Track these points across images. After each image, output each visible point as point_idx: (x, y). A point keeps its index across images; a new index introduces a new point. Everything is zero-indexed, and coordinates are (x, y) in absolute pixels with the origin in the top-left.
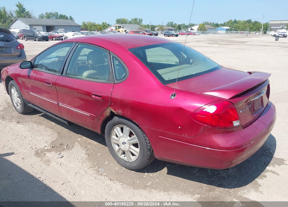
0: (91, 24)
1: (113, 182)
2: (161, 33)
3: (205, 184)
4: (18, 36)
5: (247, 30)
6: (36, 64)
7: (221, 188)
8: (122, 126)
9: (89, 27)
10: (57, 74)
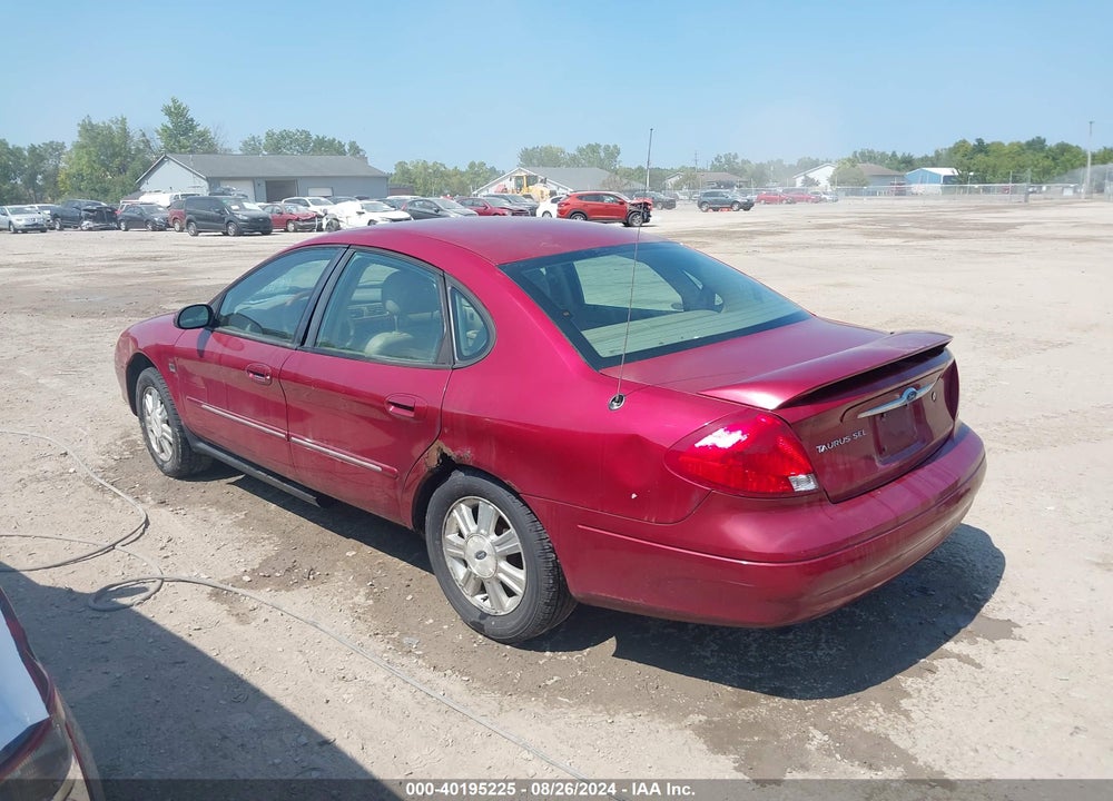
0: (426, 168)
1: (442, 674)
2: (689, 199)
4: (166, 219)
5: (1025, 181)
6: (224, 312)
7: (777, 699)
8: (476, 502)
9: (419, 181)
10: (289, 345)
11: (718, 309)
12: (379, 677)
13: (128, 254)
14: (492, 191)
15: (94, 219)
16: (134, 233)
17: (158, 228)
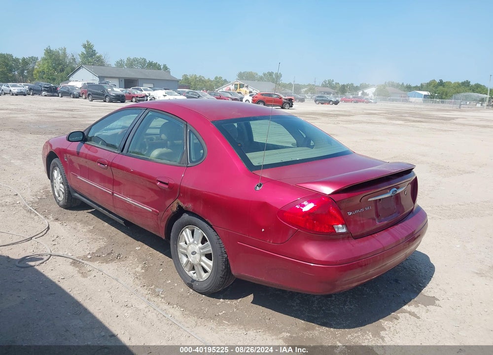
0: (196, 78)
1: (172, 307)
2: (311, 98)
3: (303, 320)
4: (79, 93)
5: (460, 99)
6: (90, 135)
7: (324, 327)
8: (193, 228)
9: (192, 83)
10: (116, 151)
11: (312, 147)
12: (143, 306)
13: (61, 108)
14: (224, 89)
15: (48, 91)
16: (65, 99)
17: (75, 97)
